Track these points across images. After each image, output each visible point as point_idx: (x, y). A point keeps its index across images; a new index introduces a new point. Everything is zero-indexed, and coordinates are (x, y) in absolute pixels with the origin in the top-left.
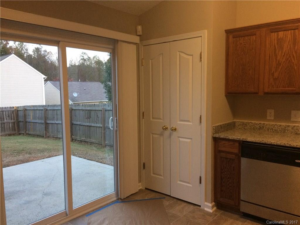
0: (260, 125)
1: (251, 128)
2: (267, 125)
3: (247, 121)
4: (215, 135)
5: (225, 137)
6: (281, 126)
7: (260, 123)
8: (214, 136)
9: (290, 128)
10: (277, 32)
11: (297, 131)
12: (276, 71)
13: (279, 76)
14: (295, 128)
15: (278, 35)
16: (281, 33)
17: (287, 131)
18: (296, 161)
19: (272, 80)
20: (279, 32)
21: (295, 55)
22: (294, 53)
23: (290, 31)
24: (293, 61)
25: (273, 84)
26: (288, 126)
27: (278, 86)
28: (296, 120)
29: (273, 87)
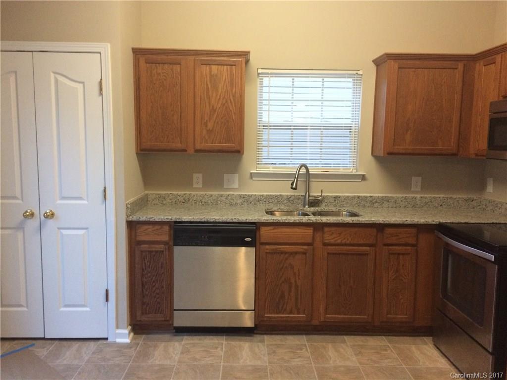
0: (184, 196)
1: (172, 202)
2: (194, 195)
3: (165, 192)
4: (131, 217)
5: (148, 220)
6: (212, 196)
7: (185, 194)
8: (130, 220)
9: (223, 198)
10: (209, 65)
11: (232, 201)
12: (210, 120)
13: (213, 127)
14: (230, 198)
15: (210, 69)
16: (214, 68)
17: (219, 202)
18: (246, 239)
19: (204, 132)
20: (212, 66)
21: (232, 100)
22: (231, 97)
23: (225, 67)
24: (231, 108)
25: (207, 137)
26: (221, 196)
27: (213, 141)
28: (230, 187)
29: (206, 142)
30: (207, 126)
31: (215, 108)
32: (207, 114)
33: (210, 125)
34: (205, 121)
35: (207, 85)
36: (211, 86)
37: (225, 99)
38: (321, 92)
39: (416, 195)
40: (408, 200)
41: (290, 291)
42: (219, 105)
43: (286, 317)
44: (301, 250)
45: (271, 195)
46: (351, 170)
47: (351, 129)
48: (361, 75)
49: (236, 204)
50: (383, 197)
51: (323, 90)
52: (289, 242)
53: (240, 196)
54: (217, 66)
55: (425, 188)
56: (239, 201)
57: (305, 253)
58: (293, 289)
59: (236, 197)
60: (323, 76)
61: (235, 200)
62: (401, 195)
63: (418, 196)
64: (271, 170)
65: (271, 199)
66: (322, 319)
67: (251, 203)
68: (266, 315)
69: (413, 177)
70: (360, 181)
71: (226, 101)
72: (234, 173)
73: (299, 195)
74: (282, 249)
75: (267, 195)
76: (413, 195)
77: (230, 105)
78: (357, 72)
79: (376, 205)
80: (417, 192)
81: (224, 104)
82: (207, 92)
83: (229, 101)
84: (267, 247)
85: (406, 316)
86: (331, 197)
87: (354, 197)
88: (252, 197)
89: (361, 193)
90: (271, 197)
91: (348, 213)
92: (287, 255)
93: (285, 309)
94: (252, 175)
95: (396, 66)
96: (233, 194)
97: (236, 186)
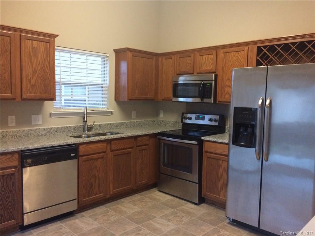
2: (10, 132)
5: (3, 152)
6: (24, 131)
9: (33, 132)
10: (31, 40)
11: (39, 133)
12: (33, 78)
13: (35, 82)
14: (37, 131)
15: (32, 44)
16: (35, 42)
17: (30, 135)
18: (71, 155)
19: (29, 86)
20: (33, 41)
21: (48, 65)
22: (47, 64)
23: (42, 43)
24: (47, 71)
25: (31, 90)
26: (31, 130)
27: (35, 92)
28: (37, 124)
29: (31, 93)
30: (30, 82)
31: (36, 70)
32: (31, 74)
33: (33, 81)
34: (29, 78)
35: (30, 53)
36: (33, 55)
37: (43, 65)
38: (86, 65)
39: (134, 121)
40: (132, 123)
41: (95, 182)
42: (39, 68)
43: (94, 198)
44: (101, 156)
45: (64, 127)
46: (106, 109)
47: (103, 86)
48: (108, 56)
49: (42, 135)
50: (121, 123)
51: (87, 64)
52: (95, 152)
53: (44, 129)
54: (37, 42)
55: (138, 116)
56: (43, 133)
57: (103, 158)
58: (97, 180)
59: (41, 130)
60: (87, 55)
61: (41, 133)
62: (129, 121)
63: (135, 121)
64: (62, 111)
65: (64, 129)
66: (112, 193)
67: (51, 133)
68: (83, 200)
69: (133, 112)
70: (110, 115)
71: (44, 66)
72: (39, 114)
73: (81, 126)
74: (91, 158)
75: (62, 127)
76: (133, 121)
77: (46, 69)
78: (106, 55)
79: (118, 127)
80: (134, 119)
81: (42, 68)
82: (30, 59)
83: (46, 67)
84: (83, 157)
85: (146, 181)
86: (97, 125)
87: (108, 124)
88: (52, 129)
89: (111, 122)
90: (64, 128)
91: (110, 133)
92: (94, 160)
93: (93, 193)
94: (51, 115)
95: (131, 55)
96: (39, 129)
97: (40, 122)
